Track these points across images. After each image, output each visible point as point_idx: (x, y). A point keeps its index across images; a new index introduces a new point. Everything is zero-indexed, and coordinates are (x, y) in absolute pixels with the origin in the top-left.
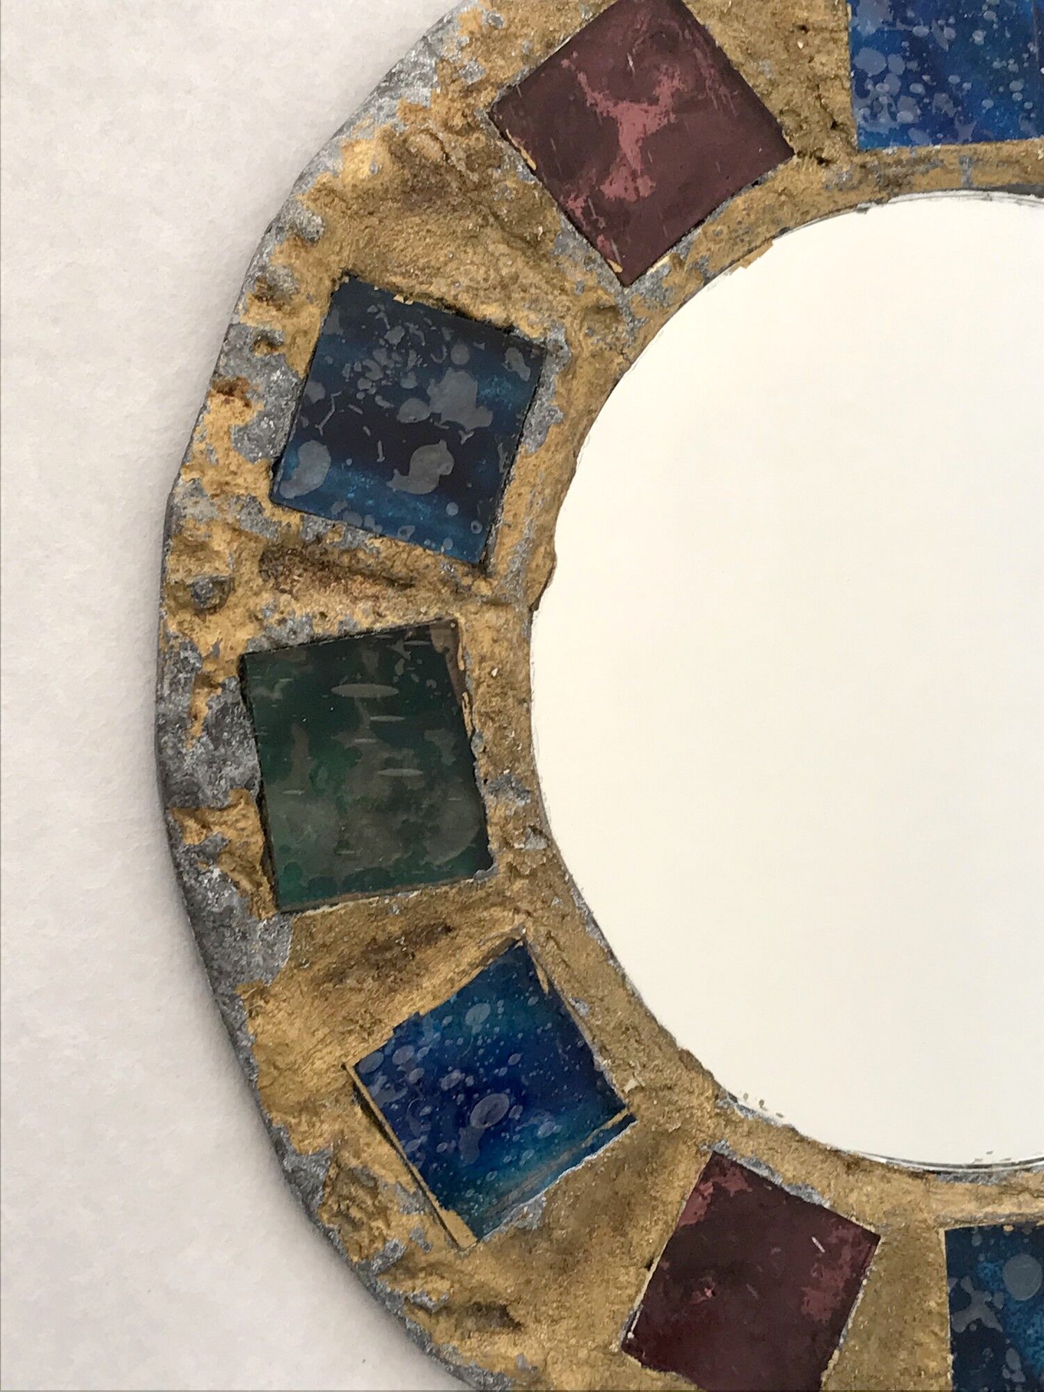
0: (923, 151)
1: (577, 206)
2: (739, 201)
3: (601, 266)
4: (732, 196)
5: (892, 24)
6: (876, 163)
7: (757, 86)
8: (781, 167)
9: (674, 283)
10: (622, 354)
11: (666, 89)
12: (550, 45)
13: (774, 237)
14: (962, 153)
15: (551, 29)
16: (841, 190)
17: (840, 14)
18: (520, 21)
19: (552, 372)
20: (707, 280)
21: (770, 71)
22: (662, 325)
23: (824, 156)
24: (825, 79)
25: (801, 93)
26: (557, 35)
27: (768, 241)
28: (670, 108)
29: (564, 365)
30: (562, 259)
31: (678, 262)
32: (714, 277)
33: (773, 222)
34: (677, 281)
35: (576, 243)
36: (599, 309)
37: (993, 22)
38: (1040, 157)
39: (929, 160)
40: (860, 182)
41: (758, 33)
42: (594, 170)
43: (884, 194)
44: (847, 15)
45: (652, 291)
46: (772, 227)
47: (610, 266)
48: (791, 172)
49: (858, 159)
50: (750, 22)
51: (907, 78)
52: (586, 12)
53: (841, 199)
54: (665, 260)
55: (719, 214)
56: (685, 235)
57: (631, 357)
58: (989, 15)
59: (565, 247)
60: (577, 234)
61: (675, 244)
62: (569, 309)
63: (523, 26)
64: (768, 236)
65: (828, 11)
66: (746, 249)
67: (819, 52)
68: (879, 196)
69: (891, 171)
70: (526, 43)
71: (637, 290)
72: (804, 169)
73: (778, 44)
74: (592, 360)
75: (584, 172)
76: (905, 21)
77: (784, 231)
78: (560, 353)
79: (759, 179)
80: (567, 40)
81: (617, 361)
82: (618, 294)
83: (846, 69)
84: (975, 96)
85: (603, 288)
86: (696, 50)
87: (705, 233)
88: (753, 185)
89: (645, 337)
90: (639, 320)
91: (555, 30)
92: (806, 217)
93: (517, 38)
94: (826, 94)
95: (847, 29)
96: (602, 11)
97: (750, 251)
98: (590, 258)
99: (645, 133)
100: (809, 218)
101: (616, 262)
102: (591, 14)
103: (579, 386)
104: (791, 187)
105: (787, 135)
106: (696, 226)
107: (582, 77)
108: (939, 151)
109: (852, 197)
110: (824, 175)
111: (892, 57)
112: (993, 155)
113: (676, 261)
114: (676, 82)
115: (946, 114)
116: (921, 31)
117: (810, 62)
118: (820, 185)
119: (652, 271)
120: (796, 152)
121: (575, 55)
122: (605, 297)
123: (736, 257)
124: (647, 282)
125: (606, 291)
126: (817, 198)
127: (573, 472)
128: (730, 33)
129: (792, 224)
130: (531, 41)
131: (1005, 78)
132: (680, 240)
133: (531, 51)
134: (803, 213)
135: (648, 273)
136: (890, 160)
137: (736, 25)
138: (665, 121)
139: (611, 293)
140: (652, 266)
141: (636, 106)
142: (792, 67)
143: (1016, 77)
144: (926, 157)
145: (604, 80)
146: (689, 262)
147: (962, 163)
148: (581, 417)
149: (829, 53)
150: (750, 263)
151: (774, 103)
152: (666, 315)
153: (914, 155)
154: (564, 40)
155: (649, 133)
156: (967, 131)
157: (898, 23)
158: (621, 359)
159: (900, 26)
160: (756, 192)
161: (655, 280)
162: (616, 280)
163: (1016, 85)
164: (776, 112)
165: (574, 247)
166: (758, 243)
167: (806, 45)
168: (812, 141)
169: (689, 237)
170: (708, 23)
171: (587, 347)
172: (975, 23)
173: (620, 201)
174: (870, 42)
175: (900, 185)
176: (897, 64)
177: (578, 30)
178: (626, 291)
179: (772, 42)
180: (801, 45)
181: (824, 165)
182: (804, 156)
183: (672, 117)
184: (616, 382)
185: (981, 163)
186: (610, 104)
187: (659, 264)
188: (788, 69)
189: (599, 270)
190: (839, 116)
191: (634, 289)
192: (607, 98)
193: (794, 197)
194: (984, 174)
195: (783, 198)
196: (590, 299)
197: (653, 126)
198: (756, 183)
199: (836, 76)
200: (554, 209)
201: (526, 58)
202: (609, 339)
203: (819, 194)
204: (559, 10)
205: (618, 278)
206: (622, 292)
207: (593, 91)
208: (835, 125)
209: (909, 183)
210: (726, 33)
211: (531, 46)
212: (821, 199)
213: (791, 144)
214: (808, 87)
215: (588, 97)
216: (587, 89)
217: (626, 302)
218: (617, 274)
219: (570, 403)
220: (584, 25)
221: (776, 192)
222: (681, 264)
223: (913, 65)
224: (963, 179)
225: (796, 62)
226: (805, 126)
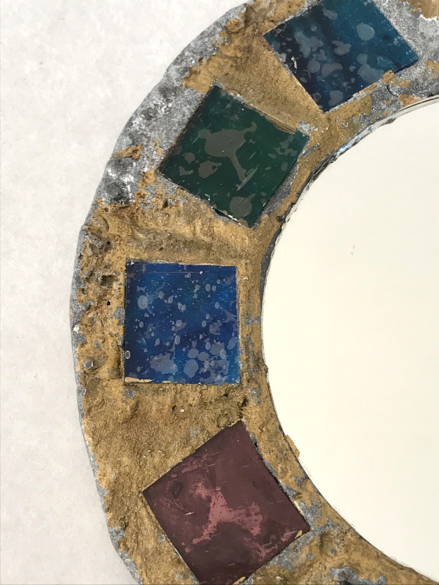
0: (242, 346)
1: (264, 553)
2: (266, 457)
3: (298, 543)
4: (262, 459)
5: (172, 353)
6: (247, 373)
7: (204, 439)
8: (247, 429)
9: (309, 499)
10: (346, 532)
11: (202, 491)
12: (179, 561)
13: (284, 434)
14: (243, 323)
15: (170, 560)
16: (260, 394)
17: (167, 387)
18: (165, 578)
19: (357, 580)
20: (307, 478)
21: (196, 430)
22: (330, 506)
23: (241, 402)
24: (201, 399)
25: (208, 413)
26: (174, 557)
27: (286, 438)
28: (212, 490)
29: (353, 572)
30: (294, 565)
31: (298, 495)
32: (304, 472)
33: (276, 435)
34: (307, 498)
35: (286, 556)
36: (321, 546)
37: (174, 298)
38: (247, 279)
39: (247, 343)
40: (257, 383)
41: (176, 435)
42: (245, 539)
43: (262, 368)
44: (168, 384)
45: (313, 513)
46: (279, 437)
47: (299, 537)
48: (251, 423)
49: (245, 384)
50: (170, 439)
51: (201, 348)
52: (162, 538)
53: (265, 394)
54: (296, 503)
55: (272, 468)
56: (282, 490)
57: (347, 528)
58: (170, 301)
59: (288, 563)
60: (281, 555)
61: (288, 496)
62: (321, 563)
63: (168, 576)
64: (283, 438)
65: (166, 394)
66: (289, 452)
67: (187, 401)
68: (264, 371)
69: (252, 364)
70: (177, 576)
71: (312, 522)
72: (249, 415)
73: (182, 424)
74: (349, 553)
75: (246, 545)
76: (171, 347)
77: (281, 428)
78: (347, 574)
79: (253, 442)
80: (176, 550)
81: (350, 537)
82: (314, 534)
83: (197, 387)
84: (212, 311)
85: (311, 542)
86: (183, 472)
87: (282, 478)
88: (257, 446)
89: (337, 518)
90: (328, 521)
91: (171, 557)
92: (273, 415)
93: (174, 581)
94: (209, 400)
95: (176, 384)
96: (161, 528)
97: (291, 448)
98: (294, 549)
99: (226, 506)
100: (274, 413)
101: (296, 534)
102: (163, 535)
103: (365, 563)
104: (259, 424)
105: (231, 424)
106: (278, 482)
107: (195, 541)
108: (242, 337)
109: (264, 387)
110: (252, 403)
111: (189, 355)
112: (245, 306)
113: (297, 497)
114: (200, 485)
115: (220, 327)
116: (177, 340)
117: (192, 406)
118: (258, 407)
119: (302, 512)
120: (240, 420)
121: (183, 544)
122: (315, 542)
123: (294, 459)
124: (309, 516)
125: (312, 541)
126: (264, 409)
127: (411, 570)
128: (176, 452)
129: (277, 423)
130: (176, 573)
131: (202, 293)
132: (286, 493)
133: (182, 573)
134: (272, 417)
135: (303, 515)
136: (246, 366)
137: (171, 449)
138: (220, 493)
139: (313, 537)
140: (299, 512)
141: (212, 510)
142: (194, 416)
143: (203, 287)
144: (245, 345)
145: (197, 528)
146: (296, 489)
147: (248, 323)
148: (381, 564)
149: (188, 396)
150: (297, 449)
151: (214, 430)
152: (326, 504)
153: (244, 351)
154: (176, 553)
155: (226, 503)
156: (230, 317)
157: (171, 350)
158: (349, 535)
159: (173, 349)
160: (261, 445)
161: (307, 511)
162: (306, 534)
163: (208, 288)
164: (219, 430)
165: (288, 558)
166: (287, 444)
167: (183, 407)
168: (233, 409)
169: (284, 488)
170: (170, 466)
171: (342, 555)
172: (174, 307)
173: (262, 525)
174: (181, 368)
175: (259, 359)
176: (193, 353)
177: (171, 544)
178: (312, 529)
179: (180, 426)
180: (183, 411)
181: (246, 403)
182: (241, 414)
183: (218, 489)
184: (361, 537)
185: (249, 312)
186: (210, 526)
187: (298, 508)
188: (195, 419)
189: (301, 544)
190: (221, 393)
191: (311, 524)
192: (206, 528)
193: (264, 423)
194: (254, 309)
195: (264, 429)
196: (316, 551)
197: (222, 501)
198: (256, 444)
199: (200, 393)
200: (266, 567)
201: (185, 577)
202: (338, 541)
203: (262, 407)
204: (160, 554)
205: (305, 533)
206: (313, 531)
207: (202, 535)
208: (226, 395)
209: (258, 354)
210: (175, 455)
211: (179, 573)
212: (265, 406)
213: (235, 422)
214: (205, 409)
215: (206, 538)
216: (202, 539)
217: (318, 530)
218: (303, 534)
219: (374, 570)
220: (169, 540)
221: (261, 433)
222: (299, 493)
223: (194, 344)
224: (256, 321)
225: (191, 414)
226: (226, 413)
